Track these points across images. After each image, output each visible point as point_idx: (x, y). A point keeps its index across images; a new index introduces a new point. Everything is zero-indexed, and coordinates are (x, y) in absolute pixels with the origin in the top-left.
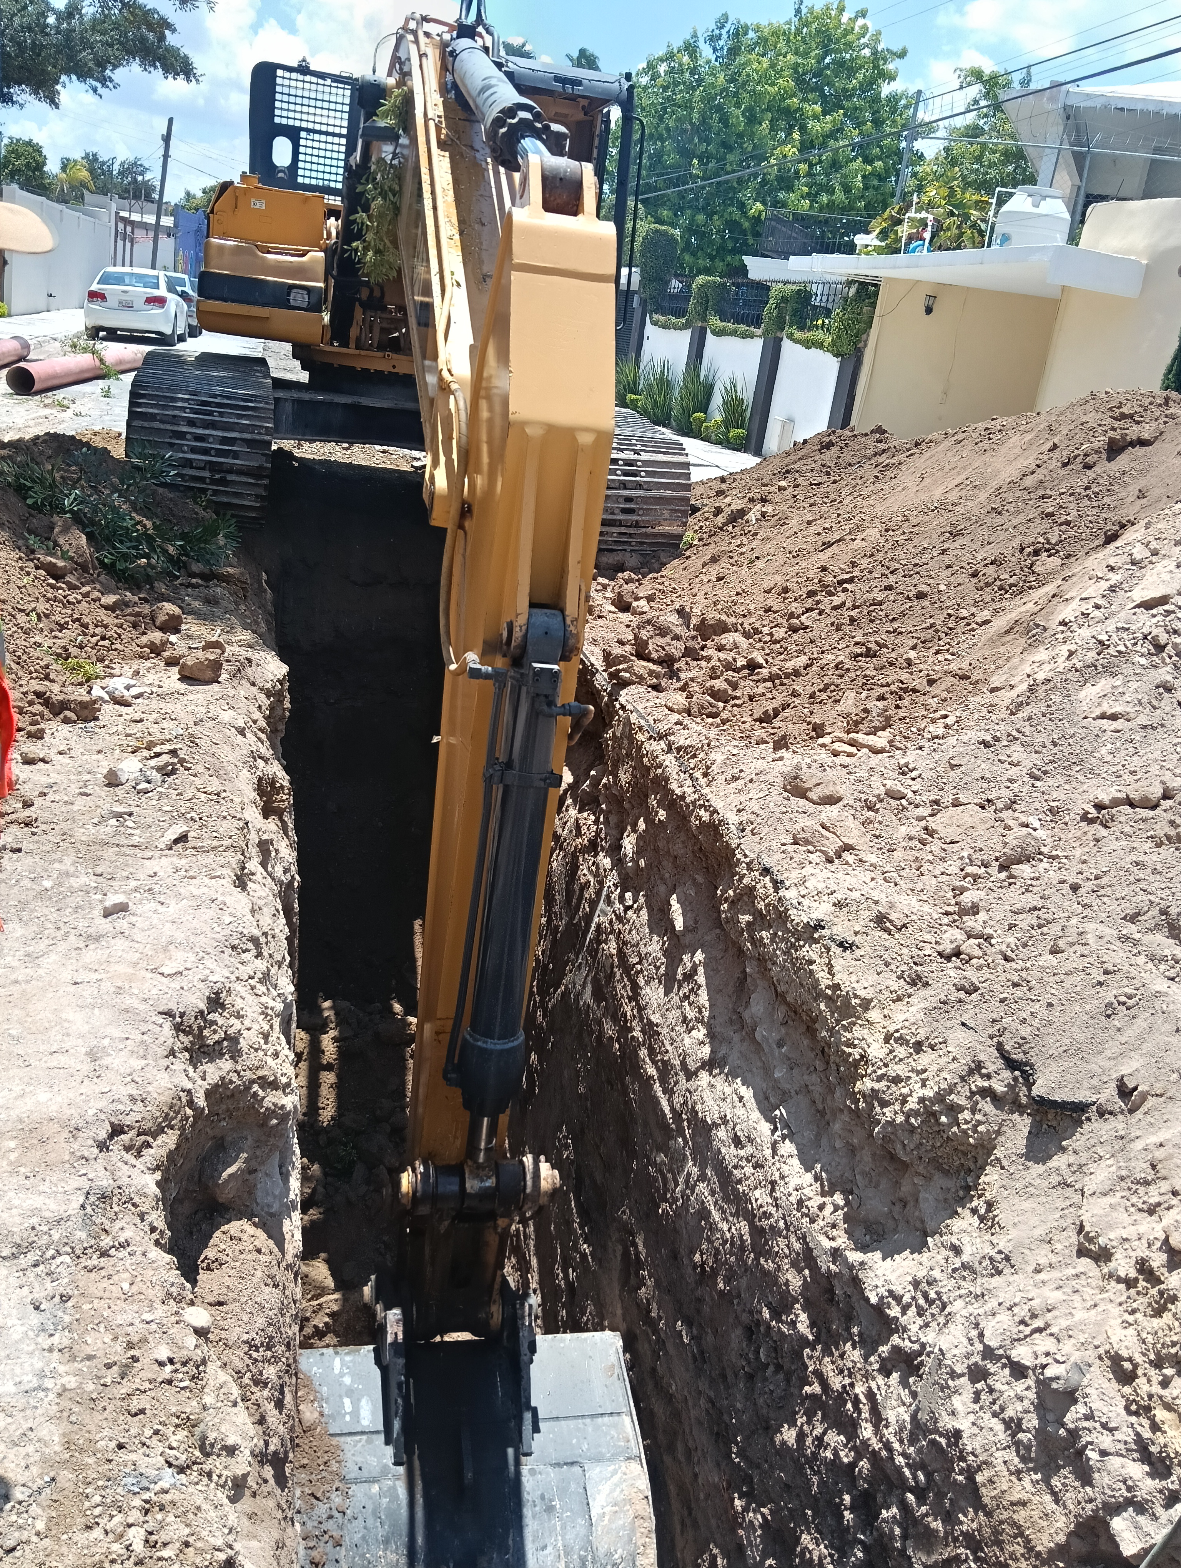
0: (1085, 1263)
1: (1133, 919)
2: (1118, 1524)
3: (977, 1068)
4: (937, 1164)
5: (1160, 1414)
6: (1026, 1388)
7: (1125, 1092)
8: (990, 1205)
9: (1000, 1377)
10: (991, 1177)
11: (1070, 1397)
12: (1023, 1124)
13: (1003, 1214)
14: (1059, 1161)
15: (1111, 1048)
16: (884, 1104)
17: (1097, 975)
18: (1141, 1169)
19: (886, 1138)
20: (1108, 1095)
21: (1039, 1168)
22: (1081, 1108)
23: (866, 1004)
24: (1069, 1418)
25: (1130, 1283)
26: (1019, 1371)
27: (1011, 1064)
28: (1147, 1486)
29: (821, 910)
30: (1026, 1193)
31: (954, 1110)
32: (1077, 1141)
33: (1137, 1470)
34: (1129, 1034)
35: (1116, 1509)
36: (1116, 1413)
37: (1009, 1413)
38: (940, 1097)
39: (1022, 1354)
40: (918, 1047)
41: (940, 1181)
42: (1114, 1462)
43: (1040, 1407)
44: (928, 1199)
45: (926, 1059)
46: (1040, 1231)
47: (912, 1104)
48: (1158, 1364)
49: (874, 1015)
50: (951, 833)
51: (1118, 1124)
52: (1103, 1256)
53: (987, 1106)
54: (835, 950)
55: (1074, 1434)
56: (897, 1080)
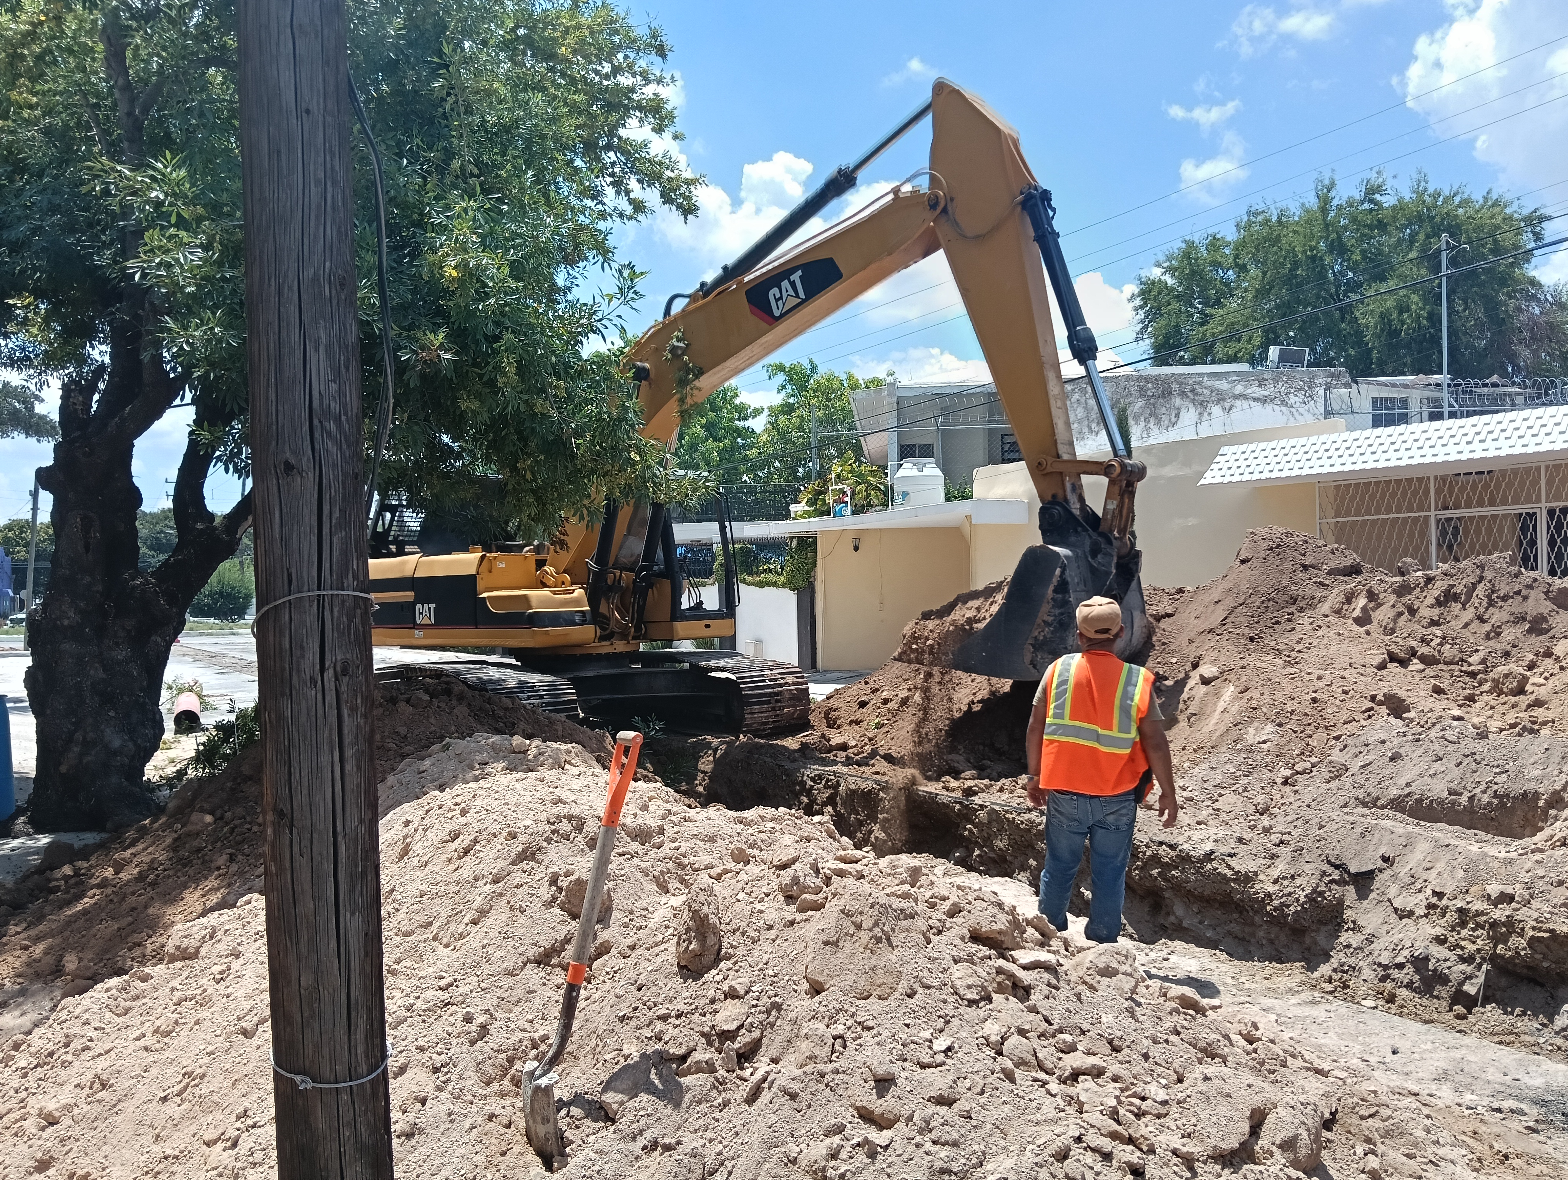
0: (1405, 921)
1: (1345, 806)
2: (1465, 988)
3: (1324, 874)
4: (1320, 922)
5: (1463, 943)
6: (1409, 969)
7: (1385, 859)
8: (1354, 922)
9: (1395, 973)
10: (1348, 914)
11: (1427, 959)
12: (1351, 888)
13: (1361, 922)
14: (1372, 895)
15: (1371, 848)
16: (1288, 906)
17: (1349, 826)
18: (1408, 880)
19: (1295, 921)
20: (1380, 863)
21: (1365, 902)
22: (1371, 872)
23: (1256, 874)
24: (1431, 967)
25: (1426, 916)
26: (1400, 966)
27: (1337, 867)
28: (1469, 969)
29: (1208, 846)
30: (1366, 911)
31: (1321, 894)
32: (1376, 884)
33: (1463, 967)
34: (1374, 841)
35: (1462, 983)
36: (1447, 953)
37: (1406, 981)
38: (1314, 891)
39: (1400, 959)
40: (1293, 877)
41: (1323, 929)
42: (1454, 969)
43: (1417, 971)
44: (1321, 939)
45: (1298, 881)
46: (1380, 921)
47: (1302, 899)
48: (1453, 930)
49: (1261, 877)
50: (1227, 808)
51: (1389, 872)
52: (1411, 913)
53: (1334, 886)
54: (1227, 859)
55: (1435, 970)
56: (1290, 894)
